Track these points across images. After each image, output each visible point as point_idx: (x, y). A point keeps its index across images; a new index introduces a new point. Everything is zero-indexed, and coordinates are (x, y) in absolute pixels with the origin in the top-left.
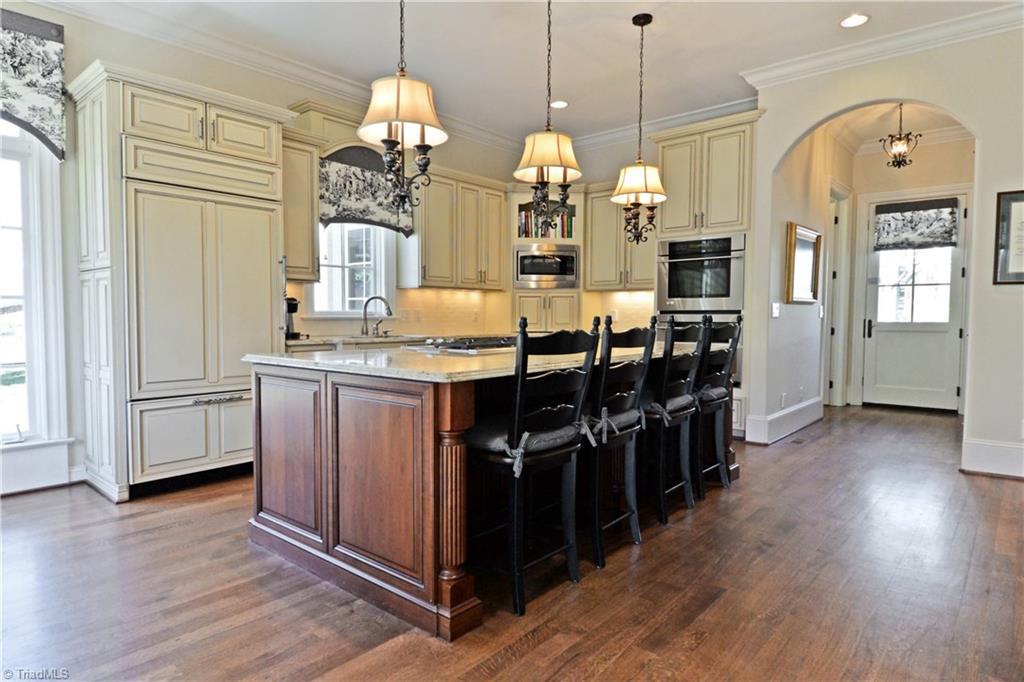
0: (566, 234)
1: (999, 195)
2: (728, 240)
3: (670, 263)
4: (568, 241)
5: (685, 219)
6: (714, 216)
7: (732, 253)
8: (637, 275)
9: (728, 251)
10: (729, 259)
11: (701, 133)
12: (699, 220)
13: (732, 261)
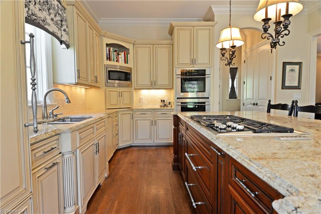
0: (126, 62)
1: (284, 63)
2: (205, 70)
3: (181, 78)
4: (126, 65)
5: (188, 61)
6: (200, 61)
7: (206, 75)
8: (159, 82)
9: (205, 75)
10: (205, 77)
11: (194, 27)
12: (193, 62)
13: (206, 78)
